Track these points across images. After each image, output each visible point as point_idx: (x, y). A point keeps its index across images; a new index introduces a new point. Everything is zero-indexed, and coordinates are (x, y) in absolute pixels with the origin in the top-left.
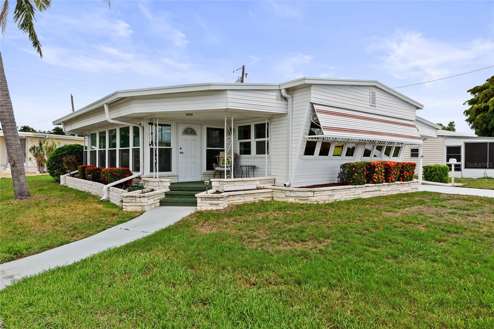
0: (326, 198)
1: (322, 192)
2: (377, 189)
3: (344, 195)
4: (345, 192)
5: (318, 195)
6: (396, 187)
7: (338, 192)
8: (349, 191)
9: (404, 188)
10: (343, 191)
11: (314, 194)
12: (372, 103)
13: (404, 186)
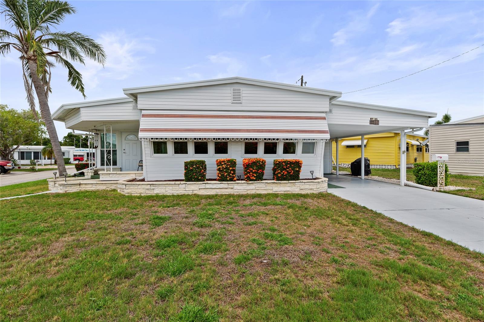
0: (142, 191)
1: (137, 186)
2: (227, 187)
3: (169, 190)
4: (171, 188)
5: (131, 188)
6: (265, 186)
7: (160, 186)
8: (178, 187)
9: (282, 188)
10: (168, 186)
11: (126, 187)
12: (233, 100)
13: (281, 186)
